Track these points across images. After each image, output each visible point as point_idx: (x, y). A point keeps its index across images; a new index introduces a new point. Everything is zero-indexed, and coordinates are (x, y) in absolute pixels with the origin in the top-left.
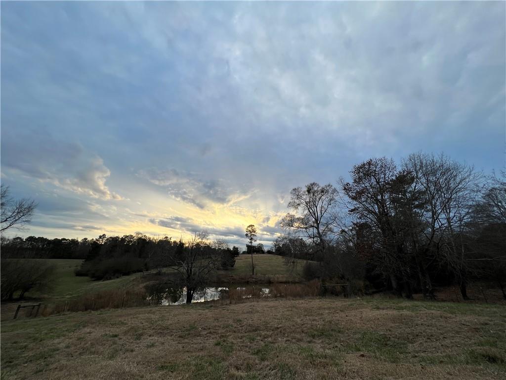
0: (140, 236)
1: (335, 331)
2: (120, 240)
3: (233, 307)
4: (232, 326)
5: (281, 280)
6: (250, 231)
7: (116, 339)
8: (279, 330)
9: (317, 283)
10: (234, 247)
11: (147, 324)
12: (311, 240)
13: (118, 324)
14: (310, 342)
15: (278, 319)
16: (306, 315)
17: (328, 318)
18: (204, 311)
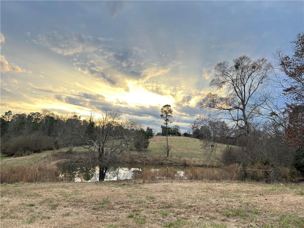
0: (47, 114)
1: (251, 212)
2: (27, 117)
3: (146, 186)
4: (145, 202)
5: (197, 163)
6: (165, 111)
7: (33, 208)
8: (193, 208)
9: (237, 167)
10: (148, 128)
11: (61, 196)
12: (234, 123)
13: (34, 196)
14: (223, 221)
15: (192, 199)
16: (222, 197)
17: (246, 200)
18: (117, 189)
